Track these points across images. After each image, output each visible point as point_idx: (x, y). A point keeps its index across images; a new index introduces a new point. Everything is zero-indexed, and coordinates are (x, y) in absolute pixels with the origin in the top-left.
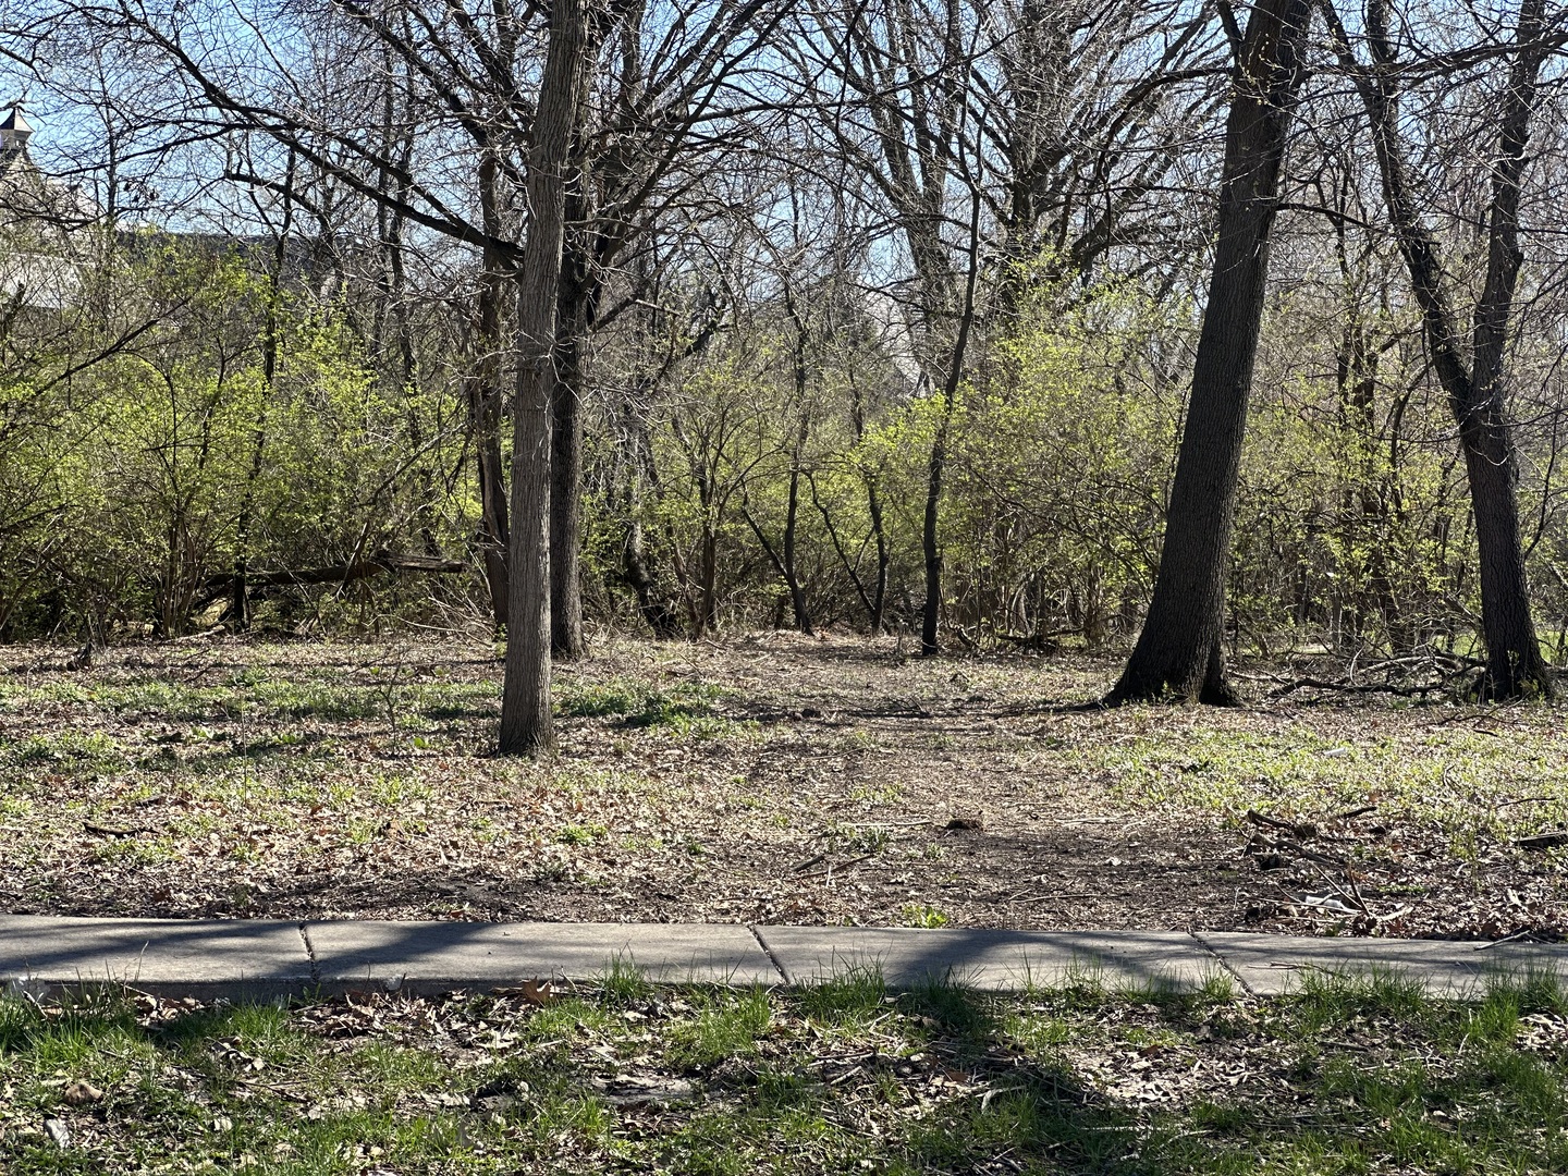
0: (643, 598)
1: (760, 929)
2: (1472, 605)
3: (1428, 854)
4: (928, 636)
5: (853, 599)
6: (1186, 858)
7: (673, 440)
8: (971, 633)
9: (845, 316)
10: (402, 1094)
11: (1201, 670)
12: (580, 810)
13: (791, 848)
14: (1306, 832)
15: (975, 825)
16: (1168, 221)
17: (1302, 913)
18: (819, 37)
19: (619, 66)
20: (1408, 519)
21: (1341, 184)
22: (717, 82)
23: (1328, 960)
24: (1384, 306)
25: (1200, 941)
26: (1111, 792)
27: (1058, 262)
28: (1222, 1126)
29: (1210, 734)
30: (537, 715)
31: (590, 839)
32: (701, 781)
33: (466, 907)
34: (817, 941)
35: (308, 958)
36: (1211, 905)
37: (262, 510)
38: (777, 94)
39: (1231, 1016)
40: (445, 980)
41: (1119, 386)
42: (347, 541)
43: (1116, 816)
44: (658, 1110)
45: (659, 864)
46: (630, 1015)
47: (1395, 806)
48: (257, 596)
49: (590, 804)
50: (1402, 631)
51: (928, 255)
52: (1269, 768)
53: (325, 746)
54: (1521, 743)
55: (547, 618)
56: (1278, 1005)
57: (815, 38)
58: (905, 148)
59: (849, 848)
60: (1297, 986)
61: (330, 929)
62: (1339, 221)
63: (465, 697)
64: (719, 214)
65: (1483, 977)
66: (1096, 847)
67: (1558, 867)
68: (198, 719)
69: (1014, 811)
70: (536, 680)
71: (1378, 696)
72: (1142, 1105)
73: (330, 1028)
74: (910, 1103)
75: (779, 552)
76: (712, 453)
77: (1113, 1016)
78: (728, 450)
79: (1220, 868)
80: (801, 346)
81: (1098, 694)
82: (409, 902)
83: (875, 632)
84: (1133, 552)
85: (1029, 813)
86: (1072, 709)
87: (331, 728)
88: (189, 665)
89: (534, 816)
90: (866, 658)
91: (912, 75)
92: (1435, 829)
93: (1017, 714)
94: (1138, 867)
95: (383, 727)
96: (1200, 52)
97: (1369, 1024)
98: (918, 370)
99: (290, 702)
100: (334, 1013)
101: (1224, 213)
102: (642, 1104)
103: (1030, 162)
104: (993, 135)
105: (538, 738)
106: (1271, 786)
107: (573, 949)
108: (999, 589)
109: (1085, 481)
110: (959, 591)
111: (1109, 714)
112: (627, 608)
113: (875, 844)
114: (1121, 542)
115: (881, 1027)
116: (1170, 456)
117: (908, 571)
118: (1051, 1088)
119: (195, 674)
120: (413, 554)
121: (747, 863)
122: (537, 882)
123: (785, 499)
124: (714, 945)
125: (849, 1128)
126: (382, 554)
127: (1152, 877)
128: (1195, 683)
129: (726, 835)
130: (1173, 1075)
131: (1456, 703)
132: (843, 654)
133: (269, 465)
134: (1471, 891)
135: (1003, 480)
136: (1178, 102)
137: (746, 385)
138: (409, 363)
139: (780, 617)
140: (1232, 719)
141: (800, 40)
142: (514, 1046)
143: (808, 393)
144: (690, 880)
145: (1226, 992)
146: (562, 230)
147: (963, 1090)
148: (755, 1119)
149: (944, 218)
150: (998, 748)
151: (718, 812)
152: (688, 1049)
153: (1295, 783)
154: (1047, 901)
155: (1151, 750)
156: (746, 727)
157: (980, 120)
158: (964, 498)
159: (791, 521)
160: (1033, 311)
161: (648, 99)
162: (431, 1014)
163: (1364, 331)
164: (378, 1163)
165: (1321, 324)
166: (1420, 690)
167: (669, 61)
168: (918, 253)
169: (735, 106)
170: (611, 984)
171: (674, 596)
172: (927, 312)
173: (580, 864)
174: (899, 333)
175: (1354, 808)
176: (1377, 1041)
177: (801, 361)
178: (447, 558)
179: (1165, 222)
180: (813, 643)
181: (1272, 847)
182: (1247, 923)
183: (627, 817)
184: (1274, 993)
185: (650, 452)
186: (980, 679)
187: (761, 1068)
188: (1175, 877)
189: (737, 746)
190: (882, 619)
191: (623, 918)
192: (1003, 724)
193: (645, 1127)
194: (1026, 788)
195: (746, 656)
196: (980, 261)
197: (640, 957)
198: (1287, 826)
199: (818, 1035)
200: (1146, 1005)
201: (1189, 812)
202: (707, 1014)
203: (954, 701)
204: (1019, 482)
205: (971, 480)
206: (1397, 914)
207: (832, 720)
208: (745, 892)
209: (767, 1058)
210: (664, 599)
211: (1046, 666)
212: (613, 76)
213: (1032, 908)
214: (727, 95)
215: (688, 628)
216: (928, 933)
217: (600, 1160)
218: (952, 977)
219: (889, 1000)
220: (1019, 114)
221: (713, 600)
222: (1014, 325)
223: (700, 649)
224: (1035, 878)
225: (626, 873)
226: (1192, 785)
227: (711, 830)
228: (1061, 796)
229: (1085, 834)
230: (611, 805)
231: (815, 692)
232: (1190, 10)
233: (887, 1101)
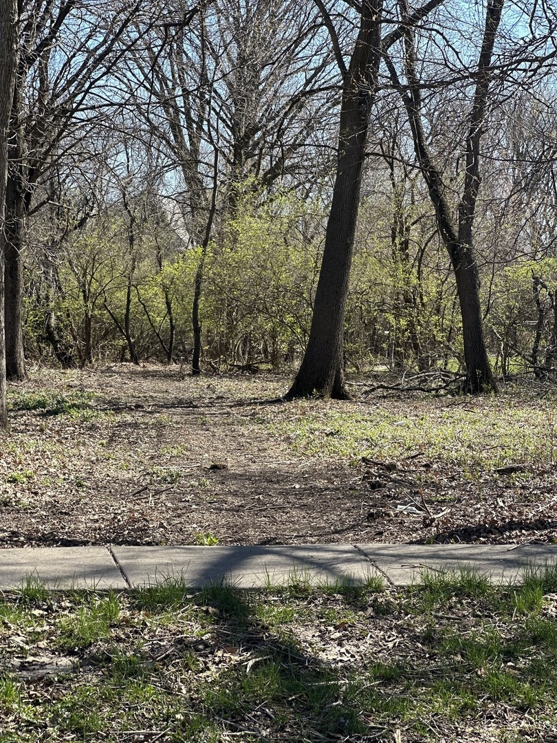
0: (56, 348)
3: (453, 478)
4: (195, 364)
5: (158, 346)
6: (332, 483)
7: (70, 271)
8: (216, 363)
9: (153, 210)
11: (331, 381)
12: (20, 463)
13: (130, 481)
14: (391, 467)
15: (224, 467)
17: (396, 515)
18: (137, 71)
19: (37, 84)
20: (426, 306)
21: (391, 145)
22: (87, 92)
24: (413, 204)
25: (359, 550)
26: (291, 447)
27: (256, 182)
28: (387, 678)
29: (338, 414)
31: (25, 480)
32: (84, 444)
34: (147, 557)
36: (348, 510)
38: (117, 99)
39: (383, 600)
41: (287, 243)
43: (295, 460)
44: (49, 683)
45: (61, 493)
46: (37, 612)
47: (431, 452)
49: (26, 459)
50: (423, 360)
51: (192, 180)
52: (369, 433)
54: (486, 416)
55: (4, 362)
56: (409, 592)
57: (135, 72)
58: (179, 126)
59: (160, 481)
60: (419, 581)
64: (89, 158)
66: (286, 478)
67: (517, 483)
69: (243, 458)
71: (415, 393)
72: (340, 664)
74: (204, 670)
75: (122, 324)
76: (89, 278)
77: (317, 602)
78: (97, 275)
79: (350, 489)
80: (131, 224)
81: (281, 394)
83: (168, 363)
84: (294, 323)
85: (251, 459)
86: (268, 402)
90: (165, 376)
91: (183, 91)
92: (453, 463)
93: (241, 405)
94: (309, 489)
96: (323, 81)
97: (460, 602)
98: (188, 236)
102: (40, 679)
103: (242, 134)
104: (224, 121)
106: (371, 443)
108: (229, 342)
109: (271, 289)
110: (209, 343)
111: (287, 405)
112: (48, 353)
113: (174, 478)
114: (289, 319)
115: (184, 615)
116: (312, 276)
118: (287, 656)
121: (108, 491)
123: (125, 299)
124: (88, 561)
125: (169, 691)
127: (317, 495)
128: (328, 389)
129: (97, 475)
130: (355, 642)
131: (453, 396)
132: (154, 375)
134: (477, 498)
135: (230, 289)
136: (315, 103)
137: (104, 244)
139: (123, 355)
140: (347, 406)
141: (129, 74)
143: (135, 247)
144: (78, 502)
145: (379, 585)
146: (7, 164)
147: (236, 658)
148: (111, 688)
149: (200, 162)
150: (233, 424)
151: (92, 462)
152: (71, 636)
153: (383, 441)
154: (264, 510)
155: (309, 424)
156: (107, 414)
157: (217, 114)
158: (212, 298)
159: (128, 310)
160: (244, 207)
161: (52, 101)
163: (404, 216)
166: (434, 389)
167: (63, 81)
168: (188, 179)
169: (96, 105)
170: (26, 592)
171: (71, 347)
172: (192, 208)
173: (18, 495)
174: (179, 218)
175: (413, 453)
176: (466, 613)
177: (131, 232)
179: (307, 163)
180: (139, 369)
181: (376, 476)
182: (369, 521)
183: (45, 466)
184: (406, 584)
185: (58, 276)
186: (221, 387)
187: (114, 651)
188: (328, 494)
189: (102, 424)
190: (172, 356)
191: (40, 527)
192: (234, 411)
193: (42, 695)
194: (248, 445)
195: (107, 376)
196: (218, 183)
197: (44, 572)
198: (381, 464)
199: (148, 624)
200: (335, 595)
201: (331, 457)
202: (82, 609)
203: (209, 398)
204: (238, 290)
205: (215, 289)
206: (443, 513)
207: (149, 410)
208: (106, 508)
209: (119, 640)
210: (66, 348)
211: (253, 379)
212: (34, 88)
213: (257, 515)
214: (92, 99)
215: (78, 362)
216: (208, 549)
217: (14, 721)
218: (224, 581)
219: (189, 596)
220: (237, 110)
221: (90, 349)
222: (235, 213)
223: (84, 373)
224: (257, 497)
225: (44, 499)
226: (332, 443)
227: (89, 472)
228: (266, 449)
229: (280, 471)
230: (37, 460)
231: (140, 395)
232: (317, 61)
233: (190, 669)
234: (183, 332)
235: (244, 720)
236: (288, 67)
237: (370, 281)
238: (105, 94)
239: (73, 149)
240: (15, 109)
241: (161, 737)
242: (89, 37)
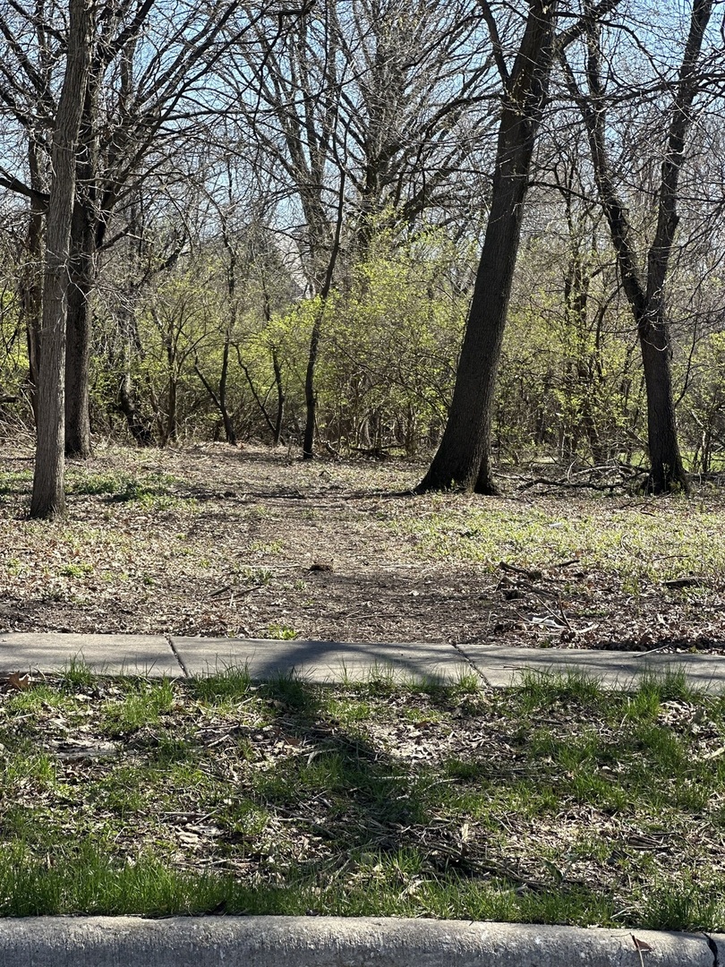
0: (130, 421)
1: (175, 639)
2: (642, 435)
3: (609, 591)
4: (307, 447)
5: (262, 424)
6: (460, 592)
7: (152, 323)
8: (334, 446)
9: (261, 248)
11: (476, 471)
12: (77, 555)
13: (210, 581)
14: (536, 576)
15: (328, 568)
17: (530, 629)
18: (246, 69)
19: (118, 85)
20: (605, 381)
21: (569, 171)
22: (179, 95)
23: (541, 664)
24: (594, 249)
25: (460, 651)
26: (415, 548)
27: (395, 216)
28: (464, 775)
29: (480, 512)
30: (54, 494)
31: (82, 573)
32: (157, 537)
34: (210, 648)
36: (474, 622)
38: (219, 105)
39: (475, 701)
41: (430, 295)
43: (418, 564)
44: (90, 764)
45: (125, 590)
46: (81, 697)
47: (590, 560)
49: (84, 551)
50: (600, 450)
51: (313, 210)
52: (515, 535)
54: (668, 520)
55: (62, 433)
56: (507, 694)
57: (243, 70)
58: (299, 142)
59: (247, 582)
60: (519, 682)
62: (568, 194)
63: (12, 481)
64: (180, 180)
65: (639, 676)
66: (404, 584)
67: (689, 600)
69: (353, 559)
70: (55, 471)
71: (584, 490)
72: (414, 761)
74: (260, 760)
75: (216, 393)
76: (175, 331)
77: (399, 701)
78: (185, 329)
79: (480, 599)
80: (232, 266)
81: (411, 486)
83: (275, 444)
84: (437, 397)
85: (363, 561)
86: (394, 495)
89: (48, 557)
90: (268, 460)
92: (615, 574)
93: (360, 498)
94: (429, 597)
96: (485, 86)
97: (564, 706)
98: (305, 282)
102: (80, 760)
103: (377, 153)
104: (355, 135)
105: (56, 508)
106: (516, 547)
107: (49, 651)
108: (352, 418)
109: (407, 353)
110: (328, 420)
111: (418, 499)
112: (120, 427)
113: (263, 580)
114: (429, 392)
115: (246, 707)
116: (460, 339)
117: (297, 407)
118: (355, 750)
121: (181, 590)
122: (43, 602)
123: (221, 361)
124: (141, 649)
125: (220, 777)
127: (438, 604)
128: (471, 481)
129: (169, 572)
130: (435, 740)
131: (631, 495)
132: (254, 458)
134: (635, 614)
135: (356, 351)
136: (470, 117)
137: (197, 289)
139: (217, 433)
140: (493, 503)
141: (235, 72)
143: (236, 295)
144: (143, 601)
145: (473, 686)
146: (74, 185)
147: (298, 750)
148: (156, 772)
149: (322, 187)
150: (346, 519)
151: (165, 557)
152: (116, 721)
153: (531, 545)
154: (370, 619)
155: (441, 522)
156: (188, 502)
157: (347, 126)
158: (332, 362)
159: (224, 374)
160: (378, 246)
161: (135, 106)
163: (582, 265)
165: (555, 258)
166: (609, 486)
167: (150, 81)
168: (307, 209)
169: (191, 112)
170: (70, 676)
171: (150, 419)
172: (312, 247)
173: (73, 590)
174: (295, 259)
175: (566, 560)
176: (568, 718)
177: (232, 275)
178: (6, 393)
179: (462, 193)
180: (236, 450)
181: (514, 585)
182: (495, 634)
183: (107, 560)
184: (504, 686)
185: (136, 329)
186: (338, 475)
187: (162, 735)
188: (452, 604)
189: (182, 514)
190: (280, 436)
191: (96, 626)
192: (350, 504)
193: (81, 775)
194: (362, 545)
195: (193, 458)
196: (344, 215)
197: (91, 657)
198: (524, 572)
199: (203, 712)
200: (422, 694)
201: (463, 562)
202: (131, 697)
203: (321, 488)
204: (366, 353)
205: (336, 350)
206: (588, 629)
207: (243, 499)
208: (178, 610)
209: (168, 726)
210: (144, 422)
211: (380, 468)
212: (114, 90)
213: (360, 623)
214: (188, 104)
215: (158, 440)
216: (283, 643)
217: (48, 798)
218: (294, 674)
219: (253, 689)
220: (371, 122)
221: (174, 423)
222: (366, 255)
223: (165, 453)
224: (364, 604)
225: (103, 596)
226: (467, 545)
227: (160, 569)
228: (384, 550)
229: (397, 575)
230: (98, 552)
231: (234, 481)
232: (479, 60)
233: (245, 758)
234: (295, 406)
235: (299, 808)
236: (440, 68)
237: (534, 347)
238: (205, 99)
239: (161, 167)
240: (88, 115)
241: (206, 819)
242: (186, 25)
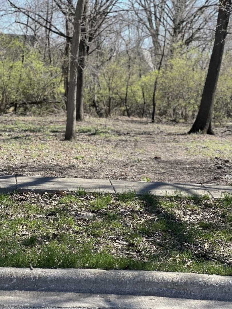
0: (96, 109)
1: (111, 180)
4: (153, 119)
5: (138, 111)
6: (202, 166)
7: (103, 78)
8: (161, 118)
9: (138, 54)
10: (32, 214)
11: (207, 127)
12: (79, 152)
13: (122, 161)
14: (227, 161)
15: (160, 158)
16: (205, 36)
17: (225, 179)
22: (114, 5)
23: (230, 191)
25: (203, 186)
26: (188, 152)
27: (182, 44)
28: (206, 227)
29: (209, 140)
30: (72, 132)
31: (81, 158)
32: (105, 147)
33: (54, 172)
34: (123, 184)
35: (16, 184)
36: (207, 176)
37: (21, 90)
38: (126, 8)
39: (209, 203)
40: (44, 190)
41: (193, 70)
42: (38, 97)
43: (188, 157)
44: (85, 220)
45: (95, 164)
46: (82, 199)
48: (20, 107)
49: (82, 151)
51: (156, 42)
52: (220, 148)
53: (30, 137)
55: (75, 113)
56: (219, 201)
58: (151, 20)
59: (134, 162)
60: (223, 197)
61: (21, 178)
63: (59, 128)
64: (113, 32)
66: (184, 163)
68: (5, 131)
69: (168, 155)
70: (72, 125)
72: (189, 222)
73: (19, 199)
74: (139, 220)
75: (124, 101)
76: (111, 81)
77: (184, 202)
78: (114, 80)
79: (209, 168)
80: (129, 60)
81: (186, 132)
82: (43, 171)
83: (143, 117)
84: (195, 103)
85: (171, 156)
86: (180, 134)
87: (31, 134)
88: (5, 120)
89: (70, 153)
90: (140, 123)
93: (170, 135)
94: (192, 168)
95: (42, 134)
96: (213, 2)
98: (153, 65)
99: (24, 128)
100: (20, 196)
101: (216, 34)
102: (82, 219)
103: (177, 23)
104: (170, 17)
105: (73, 137)
106: (220, 152)
107: (71, 184)
108: (167, 110)
109: (185, 89)
110: (159, 110)
111: (188, 136)
112: (93, 111)
113: (139, 161)
114: (192, 101)
115: (135, 203)
116: (203, 84)
118: (170, 218)
119: (6, 122)
120: (50, 100)
121: (113, 164)
122: (69, 167)
123: (125, 91)
124: (101, 184)
125: (126, 225)
126: (44, 99)
127: (195, 170)
128: (205, 130)
129: (109, 158)
130: (196, 215)
132: (136, 122)
133: (23, 80)
135: (169, 88)
136: (208, 11)
138: (51, 61)
139: (124, 114)
140: (213, 137)
142: (57, 205)
143: (131, 69)
144: (101, 168)
145: (208, 198)
146: (80, 34)
147: (151, 217)
148: (106, 223)
149: (159, 34)
150: (165, 142)
151: (108, 154)
152: (93, 207)
153: (225, 151)
154: (173, 174)
155: (196, 143)
156: (115, 136)
157: (167, 14)
158: (161, 92)
159: (126, 95)
160: (177, 54)
161: (100, 8)
162: (40, 197)
164: (25, 230)
168: (154, 42)
169: (117, 10)
170: (79, 192)
171: (103, 109)
172: (155, 54)
173: (78, 164)
174: (149, 58)
177: (129, 63)
178: (57, 100)
180: (130, 119)
181: (220, 164)
182: (214, 180)
183: (89, 154)
184: (218, 198)
185: (99, 80)
186: (163, 128)
187: (108, 212)
188: (200, 170)
189: (113, 140)
190: (144, 115)
191: (86, 176)
192: (167, 137)
193: (82, 224)
194: (170, 150)
195: (116, 122)
196: (166, 44)
197: (85, 186)
198: (223, 160)
199: (121, 205)
200: (191, 200)
201: (203, 157)
202: (98, 199)
203: (157, 132)
207: (132, 135)
208: (112, 171)
209: (110, 209)
210: (101, 110)
211: (176, 125)
212: (93, 3)
213: (170, 176)
214: (116, 8)
215: (105, 115)
216: (147, 183)
217: (72, 231)
218: (150, 193)
219: (137, 197)
220: (175, 13)
221: (110, 110)
222: (172, 57)
223: (107, 120)
224: (171, 169)
225: (88, 166)
226: (204, 151)
227: (106, 157)
228: (177, 152)
229: (182, 160)
230: (86, 151)
231: (129, 129)
233: (134, 220)
234: (149, 105)
235: (152, 236)
237: (227, 87)
239: (107, 28)
240: (85, 11)
241: (122, 239)
